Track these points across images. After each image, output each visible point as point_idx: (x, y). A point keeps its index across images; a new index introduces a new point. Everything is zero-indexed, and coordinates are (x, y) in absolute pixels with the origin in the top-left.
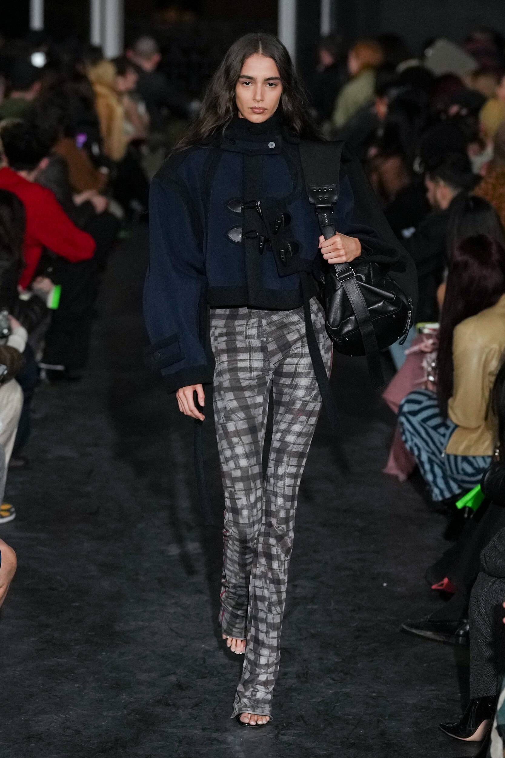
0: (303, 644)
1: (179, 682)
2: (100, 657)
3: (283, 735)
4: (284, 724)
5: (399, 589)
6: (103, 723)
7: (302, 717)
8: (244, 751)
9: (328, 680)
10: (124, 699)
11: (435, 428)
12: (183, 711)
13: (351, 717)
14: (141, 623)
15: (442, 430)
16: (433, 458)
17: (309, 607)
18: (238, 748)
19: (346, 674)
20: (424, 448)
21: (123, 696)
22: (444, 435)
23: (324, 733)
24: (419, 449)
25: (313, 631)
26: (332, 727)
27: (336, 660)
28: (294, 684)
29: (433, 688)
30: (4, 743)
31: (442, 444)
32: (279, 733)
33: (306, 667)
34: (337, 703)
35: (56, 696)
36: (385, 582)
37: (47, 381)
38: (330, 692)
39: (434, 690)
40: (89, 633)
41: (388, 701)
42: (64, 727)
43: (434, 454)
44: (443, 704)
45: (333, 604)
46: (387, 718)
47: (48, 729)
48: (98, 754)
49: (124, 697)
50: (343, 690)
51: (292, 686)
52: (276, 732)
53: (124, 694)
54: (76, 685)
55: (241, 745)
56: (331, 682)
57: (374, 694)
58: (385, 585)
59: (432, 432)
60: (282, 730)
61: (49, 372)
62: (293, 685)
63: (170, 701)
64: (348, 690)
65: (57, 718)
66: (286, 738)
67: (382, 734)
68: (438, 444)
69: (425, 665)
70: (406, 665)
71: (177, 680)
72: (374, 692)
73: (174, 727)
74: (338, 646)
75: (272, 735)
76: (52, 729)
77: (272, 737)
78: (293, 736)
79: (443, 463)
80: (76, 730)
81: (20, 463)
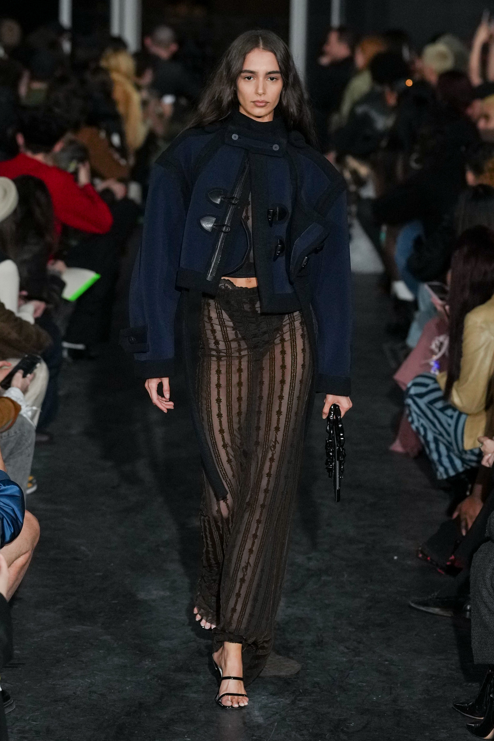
0: (317, 614)
1: (200, 649)
2: (123, 625)
3: (300, 700)
4: (301, 691)
5: (409, 562)
6: (127, 688)
7: (318, 684)
8: (262, 716)
9: (342, 648)
10: (146, 665)
11: (442, 410)
12: (204, 677)
13: (364, 684)
14: (162, 593)
15: (449, 412)
16: (440, 438)
17: (323, 578)
18: (257, 713)
19: (359, 643)
20: (431, 429)
21: (146, 661)
22: (451, 417)
23: (339, 699)
24: (425, 429)
25: (327, 602)
26: (346, 694)
27: (350, 629)
28: (309, 652)
29: (443, 657)
30: (32, 706)
31: (449, 425)
32: (295, 699)
33: (321, 635)
34: (351, 671)
35: (82, 661)
36: (396, 556)
37: (70, 360)
38: (345, 659)
39: (443, 659)
40: (113, 602)
41: (399, 669)
42: (90, 691)
43: (441, 434)
44: (453, 672)
45: (346, 576)
46: (399, 685)
47: (74, 693)
48: (122, 717)
49: (147, 663)
50: (357, 658)
51: (307, 654)
52: (293, 698)
53: (146, 660)
54: (101, 651)
55: (260, 709)
56: (346, 650)
57: (386, 663)
58: (396, 558)
59: (439, 414)
60: (298, 696)
61: (71, 351)
62: (309, 654)
63: (191, 668)
64: (361, 659)
65: (83, 682)
66: (303, 704)
67: (395, 701)
68: (446, 426)
69: (435, 635)
70: (416, 635)
71: (197, 648)
72: (387, 661)
73: (195, 692)
74: (351, 616)
75: (289, 701)
76: (78, 693)
77: (289, 702)
78: (310, 702)
79: (451, 444)
80: (101, 694)
81: (45, 438)
